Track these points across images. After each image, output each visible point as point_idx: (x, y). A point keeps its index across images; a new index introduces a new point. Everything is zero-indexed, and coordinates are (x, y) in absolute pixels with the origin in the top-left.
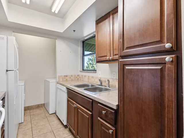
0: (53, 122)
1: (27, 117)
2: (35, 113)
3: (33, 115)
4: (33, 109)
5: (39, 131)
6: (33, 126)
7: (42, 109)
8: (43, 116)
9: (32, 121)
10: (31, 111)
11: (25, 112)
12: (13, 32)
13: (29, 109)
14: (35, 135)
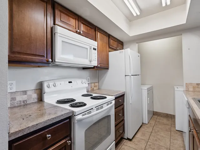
0: (176, 141)
1: (153, 121)
2: (160, 121)
3: (159, 122)
4: (161, 116)
5: (156, 140)
6: (153, 131)
7: (170, 120)
8: (167, 128)
9: (154, 127)
10: (158, 117)
11: (154, 116)
12: (137, 43)
13: (157, 115)
14: (151, 140)
